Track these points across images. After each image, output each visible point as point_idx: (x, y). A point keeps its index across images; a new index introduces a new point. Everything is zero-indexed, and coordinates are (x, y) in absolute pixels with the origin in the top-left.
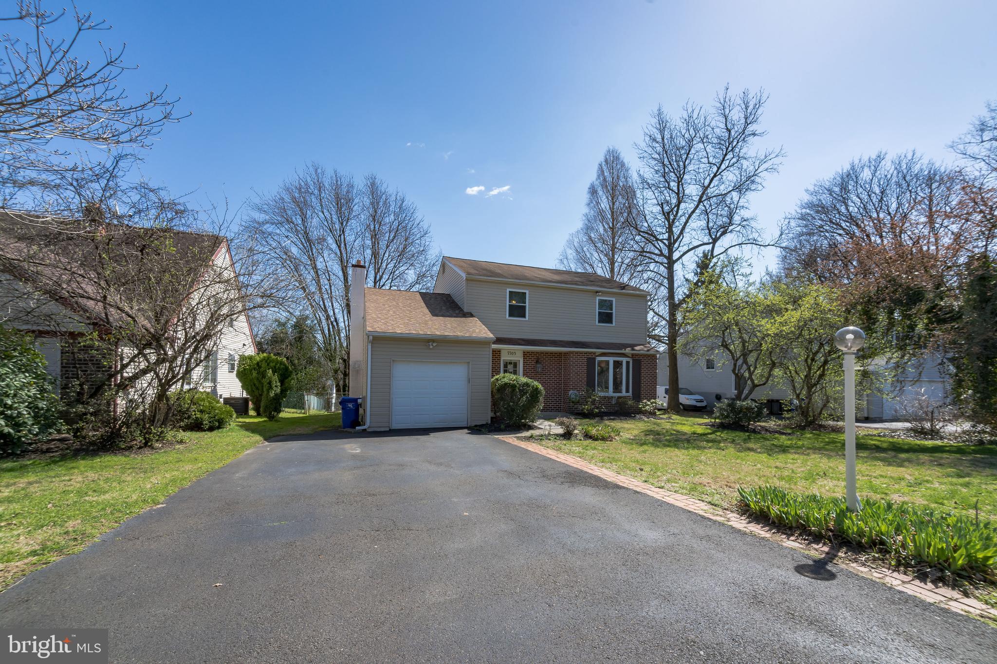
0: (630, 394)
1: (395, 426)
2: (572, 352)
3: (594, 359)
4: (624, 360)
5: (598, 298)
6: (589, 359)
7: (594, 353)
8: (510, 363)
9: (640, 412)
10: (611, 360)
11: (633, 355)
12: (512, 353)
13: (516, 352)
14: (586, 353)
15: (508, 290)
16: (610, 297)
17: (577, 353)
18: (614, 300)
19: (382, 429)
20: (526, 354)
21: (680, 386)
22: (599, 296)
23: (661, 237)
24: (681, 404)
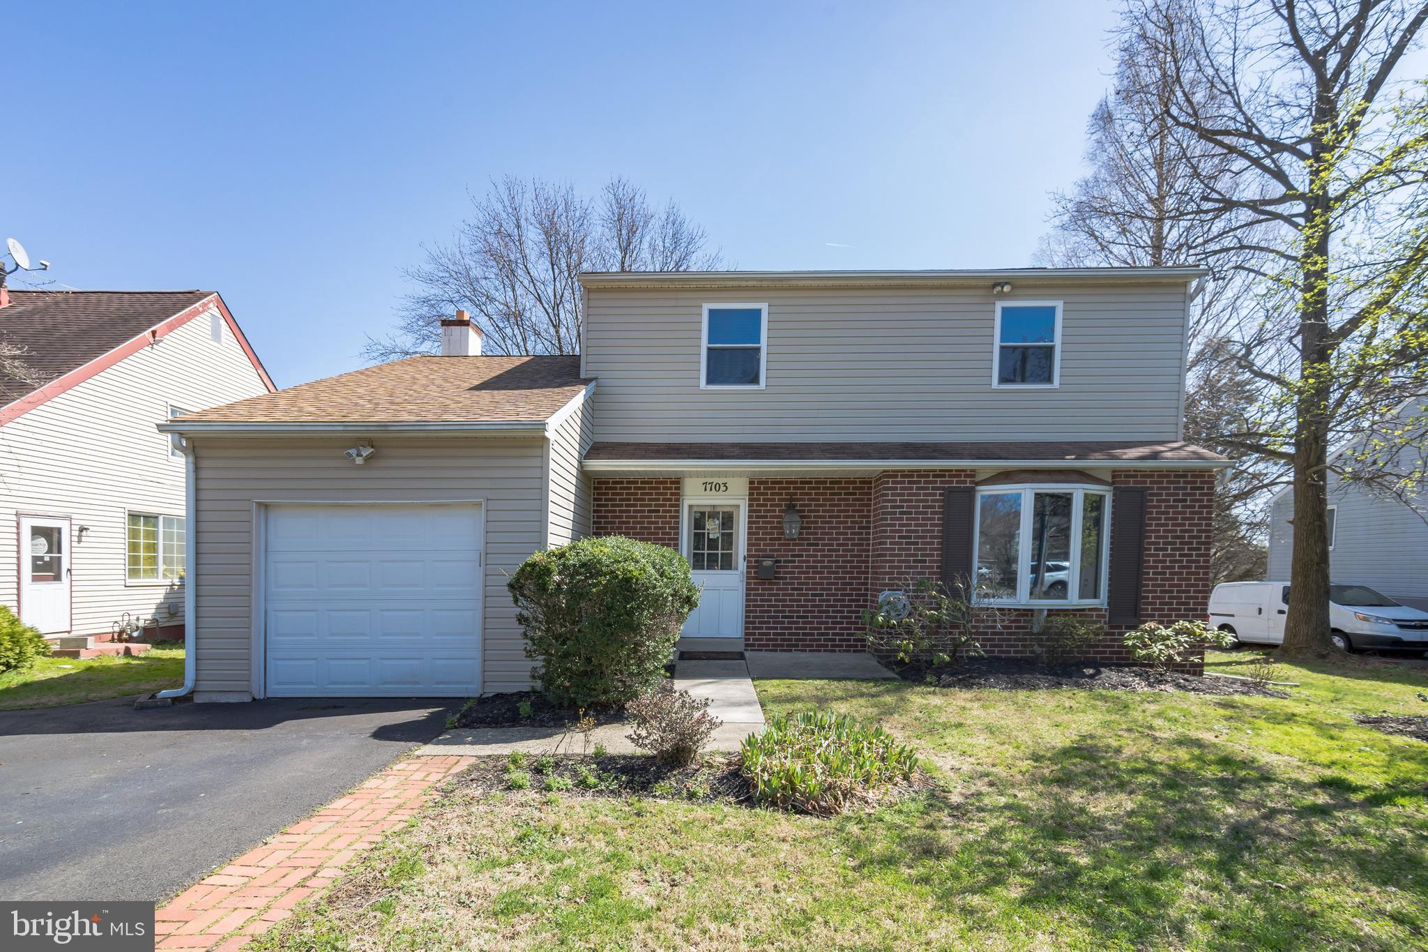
0: (1102, 601)
1: (277, 689)
2: (892, 474)
3: (970, 493)
4: (1078, 492)
5: (999, 306)
6: (949, 493)
7: (972, 473)
8: (713, 515)
9: (1124, 660)
10: (1026, 494)
11: (1115, 473)
12: (717, 487)
13: (730, 481)
14: (941, 473)
15: (706, 307)
16: (1044, 297)
17: (908, 474)
18: (1059, 305)
19: (233, 699)
20: (757, 487)
21: (1336, 576)
22: (1002, 296)
23: (1287, 137)
24: (1336, 631)
